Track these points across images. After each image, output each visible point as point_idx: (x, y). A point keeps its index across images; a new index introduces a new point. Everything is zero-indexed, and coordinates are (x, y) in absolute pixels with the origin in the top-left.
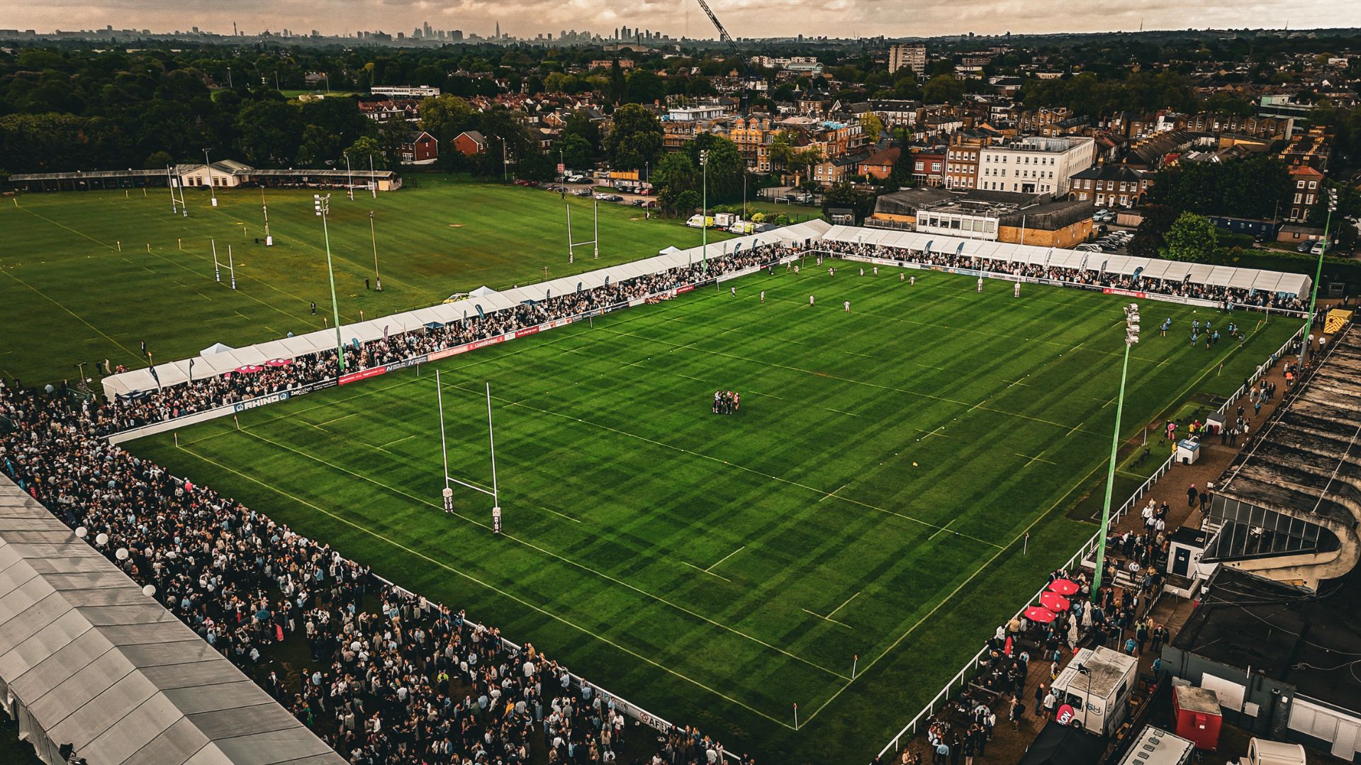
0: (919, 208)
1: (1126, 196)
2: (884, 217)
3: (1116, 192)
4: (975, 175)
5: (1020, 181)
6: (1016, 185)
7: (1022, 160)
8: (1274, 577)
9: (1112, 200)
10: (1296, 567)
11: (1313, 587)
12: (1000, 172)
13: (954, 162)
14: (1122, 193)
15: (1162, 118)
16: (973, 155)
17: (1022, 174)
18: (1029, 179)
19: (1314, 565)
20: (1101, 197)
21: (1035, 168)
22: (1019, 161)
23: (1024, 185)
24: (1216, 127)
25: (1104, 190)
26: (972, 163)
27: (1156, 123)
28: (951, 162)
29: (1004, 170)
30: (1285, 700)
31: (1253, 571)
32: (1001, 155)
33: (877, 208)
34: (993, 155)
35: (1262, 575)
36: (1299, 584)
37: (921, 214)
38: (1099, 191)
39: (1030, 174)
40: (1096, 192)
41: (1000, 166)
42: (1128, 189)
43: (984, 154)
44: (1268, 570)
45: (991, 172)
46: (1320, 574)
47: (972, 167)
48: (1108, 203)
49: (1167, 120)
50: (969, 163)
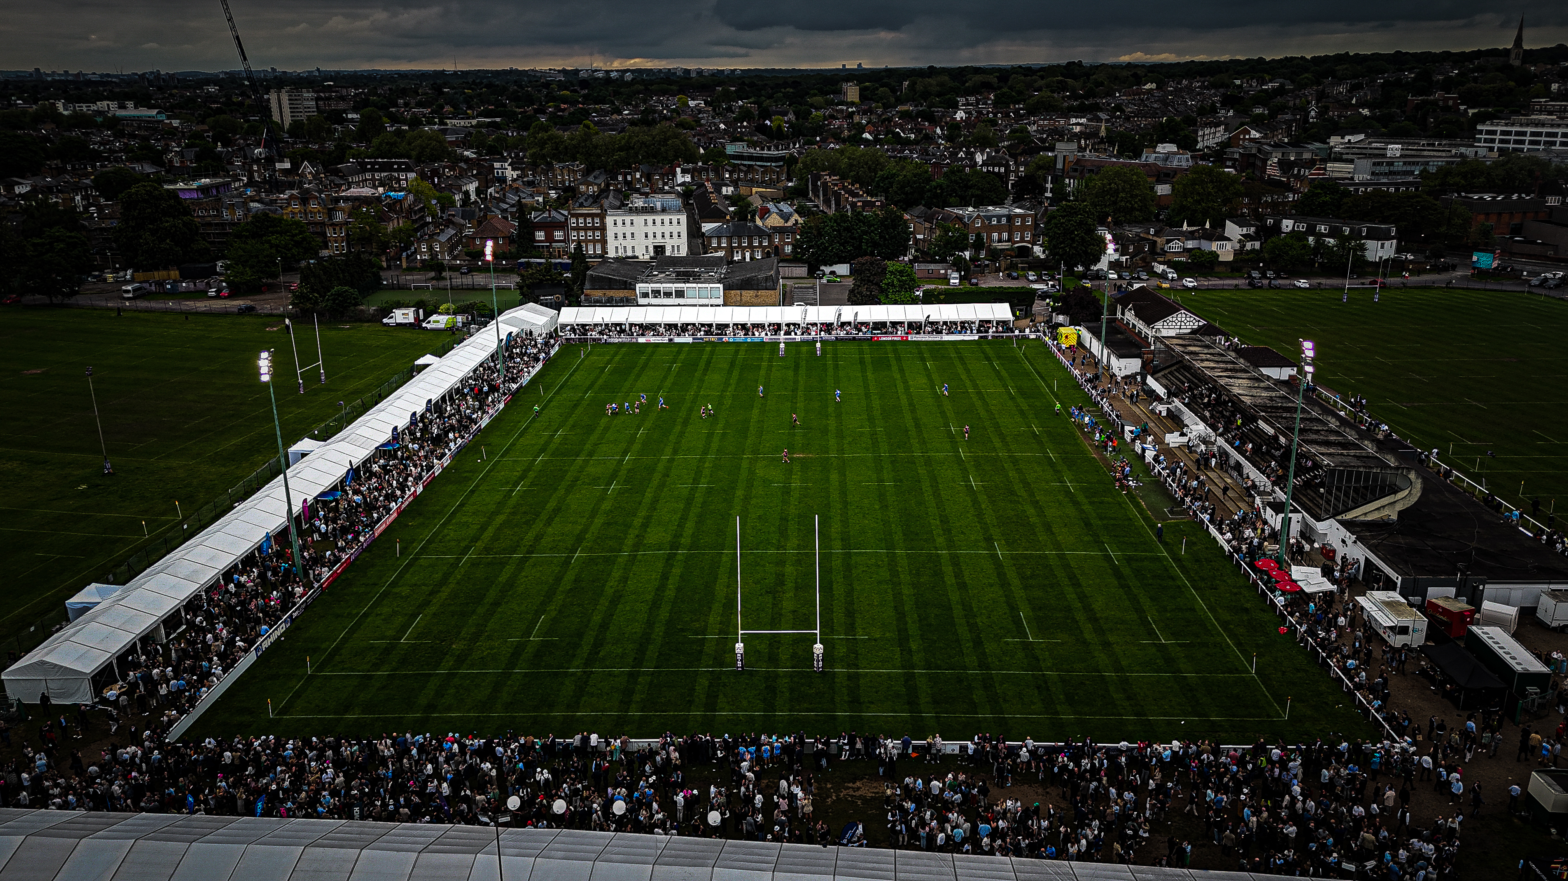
0: (637, 282)
1: (760, 250)
2: (597, 294)
3: (751, 247)
4: (604, 242)
5: (651, 243)
6: (647, 247)
7: (650, 222)
8: (1369, 518)
9: (748, 255)
10: (1384, 507)
11: (1394, 517)
12: (629, 236)
13: (577, 229)
14: (756, 247)
15: (678, 170)
16: (597, 220)
17: (651, 235)
18: (659, 241)
19: (1395, 502)
20: (737, 252)
21: (663, 229)
22: (646, 223)
23: (655, 247)
24: (727, 176)
25: (740, 246)
26: (597, 229)
27: (674, 175)
28: (573, 229)
29: (633, 234)
30: (1481, 587)
31: (1356, 517)
32: (628, 219)
33: (587, 285)
34: (619, 220)
35: (1362, 518)
36: (1385, 518)
37: (640, 287)
38: (735, 247)
39: (659, 236)
40: (732, 248)
41: (628, 230)
42: (760, 243)
43: (609, 220)
44: (1365, 514)
45: (620, 236)
46: (1399, 507)
47: (598, 233)
48: (745, 258)
49: (684, 172)
50: (594, 229)
